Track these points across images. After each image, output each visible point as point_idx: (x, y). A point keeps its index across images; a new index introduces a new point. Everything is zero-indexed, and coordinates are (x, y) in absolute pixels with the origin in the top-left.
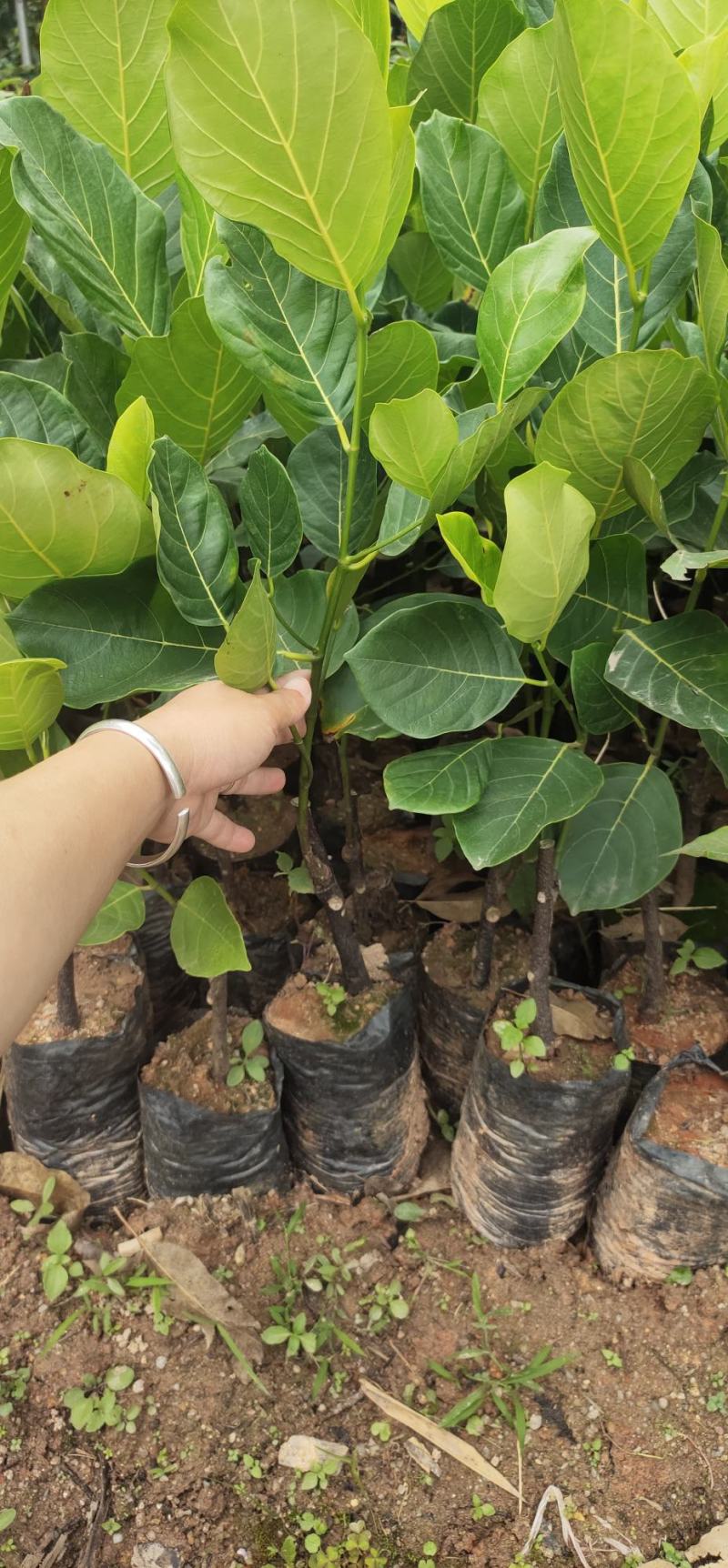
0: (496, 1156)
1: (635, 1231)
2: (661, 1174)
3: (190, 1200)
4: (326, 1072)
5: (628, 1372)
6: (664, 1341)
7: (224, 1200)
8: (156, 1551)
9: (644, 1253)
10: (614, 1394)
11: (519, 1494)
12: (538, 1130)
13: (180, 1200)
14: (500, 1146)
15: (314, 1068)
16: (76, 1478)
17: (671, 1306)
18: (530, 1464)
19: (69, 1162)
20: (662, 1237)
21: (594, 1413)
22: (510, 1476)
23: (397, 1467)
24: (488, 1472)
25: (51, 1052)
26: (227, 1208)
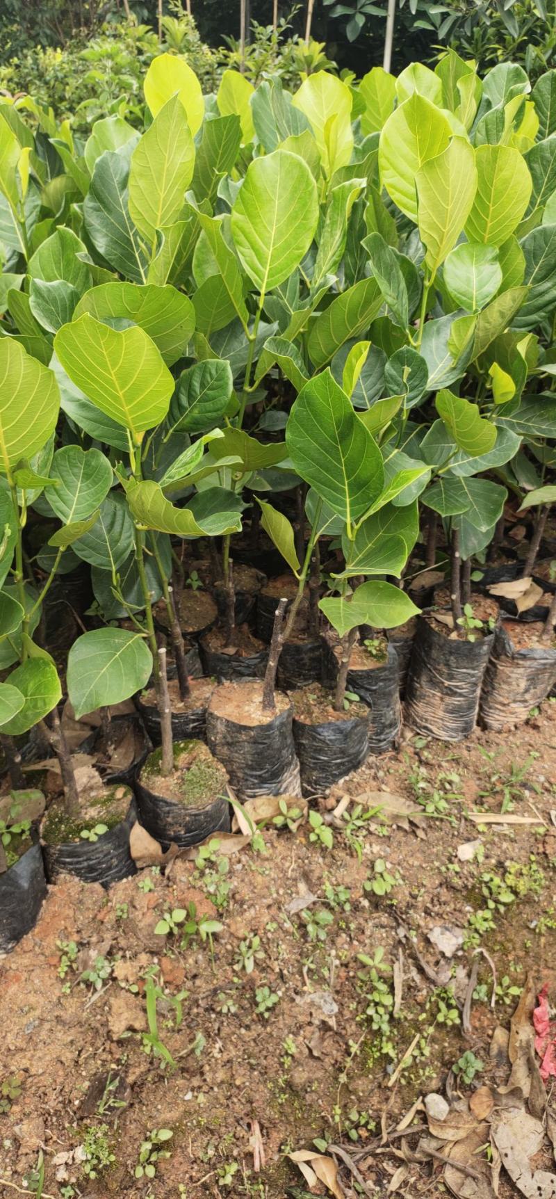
0: (454, 694)
1: (515, 701)
2: (528, 663)
3: (347, 778)
4: (381, 684)
5: (542, 757)
6: (545, 739)
7: (363, 769)
8: (437, 930)
9: (517, 710)
10: (544, 768)
11: (542, 821)
12: (473, 669)
13: (341, 781)
14: (457, 687)
15: (376, 685)
16: (383, 927)
17: (539, 724)
18: (537, 809)
19: (282, 790)
20: (527, 696)
21: (542, 779)
22: (536, 817)
23: (496, 839)
24: (527, 820)
25: (277, 723)
26: (368, 772)
